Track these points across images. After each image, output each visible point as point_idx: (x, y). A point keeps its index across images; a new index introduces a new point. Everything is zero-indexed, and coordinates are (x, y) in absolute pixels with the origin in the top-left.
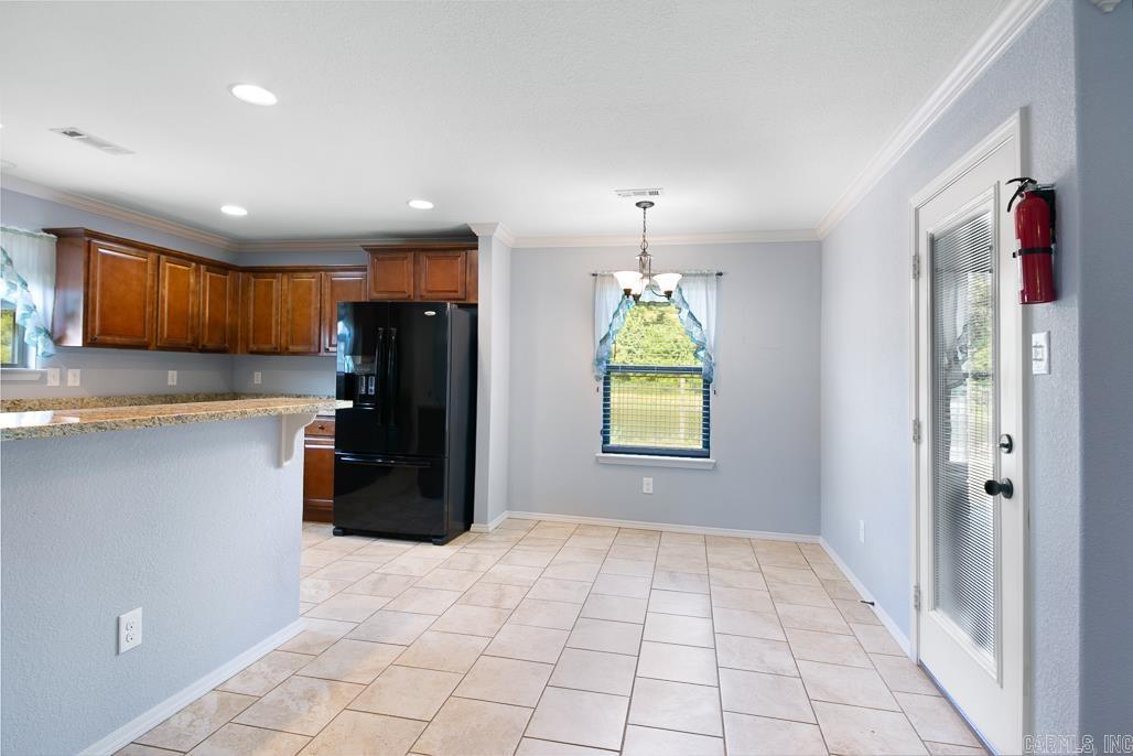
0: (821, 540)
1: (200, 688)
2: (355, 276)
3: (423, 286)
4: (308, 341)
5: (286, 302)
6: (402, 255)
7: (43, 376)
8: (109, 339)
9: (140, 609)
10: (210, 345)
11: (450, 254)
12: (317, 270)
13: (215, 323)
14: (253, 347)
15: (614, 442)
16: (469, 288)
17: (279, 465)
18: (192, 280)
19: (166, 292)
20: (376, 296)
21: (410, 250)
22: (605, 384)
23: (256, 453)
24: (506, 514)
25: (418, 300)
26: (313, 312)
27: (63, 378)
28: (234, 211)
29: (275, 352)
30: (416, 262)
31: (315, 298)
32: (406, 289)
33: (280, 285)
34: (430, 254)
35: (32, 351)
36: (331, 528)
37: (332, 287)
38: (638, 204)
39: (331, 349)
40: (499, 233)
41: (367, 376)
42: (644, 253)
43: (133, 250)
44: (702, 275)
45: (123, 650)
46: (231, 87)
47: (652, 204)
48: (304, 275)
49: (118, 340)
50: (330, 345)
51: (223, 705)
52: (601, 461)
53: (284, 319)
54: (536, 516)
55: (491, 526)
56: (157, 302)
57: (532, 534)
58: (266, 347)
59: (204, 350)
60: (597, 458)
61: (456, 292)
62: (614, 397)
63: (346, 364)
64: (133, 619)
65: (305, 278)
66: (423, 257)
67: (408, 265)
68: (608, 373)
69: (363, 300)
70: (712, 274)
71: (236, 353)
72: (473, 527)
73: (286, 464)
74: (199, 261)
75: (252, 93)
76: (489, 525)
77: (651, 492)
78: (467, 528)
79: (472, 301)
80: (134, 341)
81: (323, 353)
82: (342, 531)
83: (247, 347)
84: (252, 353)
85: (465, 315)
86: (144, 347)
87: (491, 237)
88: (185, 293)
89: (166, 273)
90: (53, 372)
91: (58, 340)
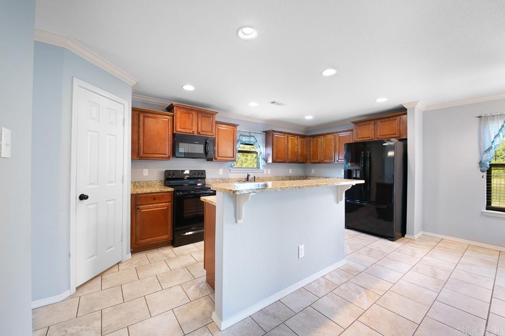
1: (317, 275)
2: (348, 133)
3: (378, 134)
4: (331, 158)
5: (323, 145)
6: (368, 123)
7: (263, 171)
8: (277, 160)
9: (303, 245)
10: (301, 161)
11: (392, 119)
12: (334, 133)
13: (302, 155)
14: (312, 161)
15: (494, 204)
16: (401, 132)
17: (338, 203)
18: (296, 142)
19: (290, 146)
20: (357, 140)
21: (373, 120)
22: (487, 174)
24: (422, 233)
25: (376, 140)
26: (333, 148)
27: (267, 172)
28: (309, 118)
29: (319, 163)
30: (375, 124)
31: (333, 143)
32: (370, 136)
33: (321, 140)
34: (382, 120)
35: (261, 164)
37: (339, 139)
39: (339, 161)
40: (419, 105)
41: (356, 170)
43: (282, 134)
45: (300, 257)
48: (329, 136)
49: (280, 160)
50: (339, 159)
51: (327, 284)
52: (485, 214)
53: (322, 151)
54: (441, 236)
55: (416, 237)
56: (288, 149)
57: (440, 245)
58: (317, 161)
59: (299, 163)
60: (482, 212)
61: (395, 134)
62: (494, 181)
63: (347, 166)
64: (302, 247)
66: (379, 122)
67: (371, 126)
68: (490, 168)
69: (351, 142)
71: (307, 163)
72: (406, 236)
73: (340, 202)
74: (298, 135)
76: (415, 236)
78: (403, 235)
79: (404, 137)
81: (336, 162)
83: (311, 161)
84: (312, 163)
85: (401, 144)
86: (285, 162)
87: (414, 108)
88: (294, 145)
89: (290, 140)
90: (265, 170)
91: (266, 161)
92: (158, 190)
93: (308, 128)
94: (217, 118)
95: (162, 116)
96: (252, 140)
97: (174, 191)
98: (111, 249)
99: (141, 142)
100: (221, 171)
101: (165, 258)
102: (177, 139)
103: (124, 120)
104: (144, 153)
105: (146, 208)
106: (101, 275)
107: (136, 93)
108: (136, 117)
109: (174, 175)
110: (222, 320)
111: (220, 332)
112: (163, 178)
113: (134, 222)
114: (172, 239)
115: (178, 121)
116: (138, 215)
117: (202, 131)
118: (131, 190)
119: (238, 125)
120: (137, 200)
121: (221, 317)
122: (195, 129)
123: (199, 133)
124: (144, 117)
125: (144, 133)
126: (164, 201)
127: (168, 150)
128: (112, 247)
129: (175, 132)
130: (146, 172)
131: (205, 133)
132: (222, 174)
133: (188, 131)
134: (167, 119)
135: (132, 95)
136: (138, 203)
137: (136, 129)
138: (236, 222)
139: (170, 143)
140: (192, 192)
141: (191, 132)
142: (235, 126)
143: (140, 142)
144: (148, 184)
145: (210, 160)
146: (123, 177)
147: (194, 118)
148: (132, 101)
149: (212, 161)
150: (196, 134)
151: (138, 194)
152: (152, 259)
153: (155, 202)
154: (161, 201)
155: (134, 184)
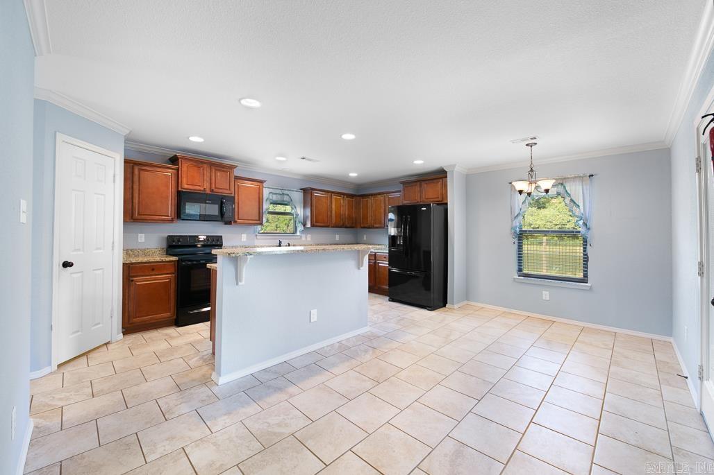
0: (671, 340)
1: (333, 341)
2: (397, 195)
3: (423, 197)
4: (380, 223)
5: (373, 207)
6: (415, 184)
7: (301, 236)
8: (318, 224)
9: (316, 310)
10: (349, 226)
11: (435, 181)
12: (383, 193)
13: (350, 217)
14: (362, 225)
15: (525, 271)
16: (444, 196)
17: (359, 269)
18: (342, 202)
19: (334, 207)
20: (405, 203)
21: (419, 181)
22: (518, 240)
23: (351, 264)
24: (465, 302)
25: (422, 203)
26: (382, 211)
27: (306, 238)
28: (353, 175)
29: (369, 228)
30: (421, 186)
31: (383, 205)
32: (416, 199)
33: (371, 200)
34: (427, 182)
35: (298, 229)
36: (388, 298)
37: (389, 200)
38: (527, 145)
40: (457, 169)
41: (400, 236)
42: (532, 170)
43: (324, 193)
44: (580, 177)
45: (311, 321)
46: (341, 136)
47: (536, 144)
49: (322, 225)
51: (340, 347)
52: (516, 280)
53: (372, 214)
54: (481, 305)
56: (331, 212)
57: (477, 313)
58: (366, 226)
59: (346, 227)
60: (514, 278)
61: (436, 198)
62: (525, 248)
63: (393, 231)
64: (314, 312)
65: (379, 197)
66: (424, 184)
67: (418, 188)
68: (521, 234)
69: (400, 205)
70: (586, 176)
71: (356, 227)
72: (447, 306)
73: (361, 268)
74: (344, 194)
75: (348, 137)
76: (455, 305)
77: (548, 299)
78: (445, 306)
79: (445, 202)
80: (326, 224)
82: (392, 300)
83: (360, 225)
84: (362, 228)
85: (441, 208)
86: (328, 227)
87: (453, 171)
88: (340, 207)
89: (334, 200)
90: (303, 236)
91: (304, 225)
92: (158, 259)
93: (359, 186)
94: (237, 173)
95: (163, 170)
96: (285, 199)
97: (178, 261)
98: (99, 326)
99: (136, 200)
100: (244, 237)
101: (166, 337)
102: (182, 198)
103: (114, 177)
104: (139, 214)
105: (142, 281)
106: (86, 354)
107: (128, 140)
108: (129, 170)
109: (179, 241)
110: (220, 376)
111: (217, 387)
112: (164, 245)
113: (127, 297)
114: (175, 317)
115: (184, 175)
116: (132, 288)
117: (216, 188)
118: (124, 258)
119: (265, 181)
120: (130, 272)
121: (219, 374)
122: (206, 186)
123: (212, 191)
124: (140, 170)
125: (139, 190)
126: (165, 272)
127: (170, 210)
128: (99, 324)
129: (180, 189)
130: (142, 238)
131: (220, 191)
132: (245, 240)
133: (198, 188)
134: (169, 173)
135: (125, 143)
136: (131, 274)
137: (130, 186)
138: (237, 284)
139: (175, 202)
140: (202, 262)
141: (202, 189)
142: (261, 182)
143: (134, 201)
144: (145, 252)
145: (228, 223)
146: (113, 243)
147: (205, 172)
148: (125, 149)
149: (231, 224)
150: (208, 191)
151: (132, 264)
152: (149, 338)
153: (154, 273)
154: (162, 273)
155: (127, 252)
